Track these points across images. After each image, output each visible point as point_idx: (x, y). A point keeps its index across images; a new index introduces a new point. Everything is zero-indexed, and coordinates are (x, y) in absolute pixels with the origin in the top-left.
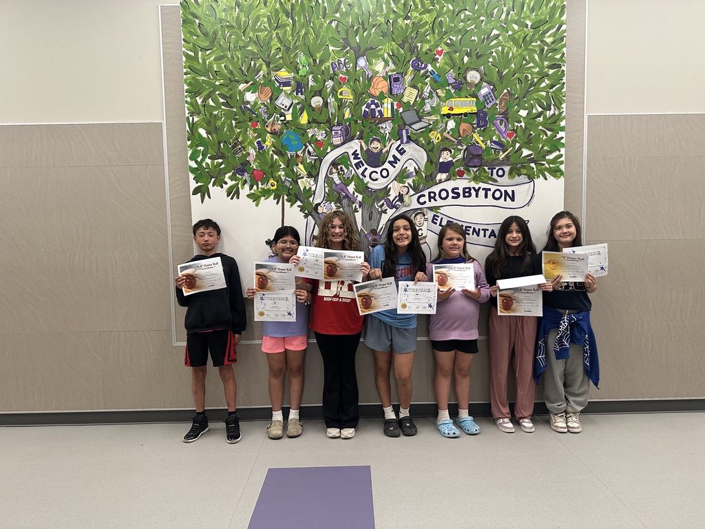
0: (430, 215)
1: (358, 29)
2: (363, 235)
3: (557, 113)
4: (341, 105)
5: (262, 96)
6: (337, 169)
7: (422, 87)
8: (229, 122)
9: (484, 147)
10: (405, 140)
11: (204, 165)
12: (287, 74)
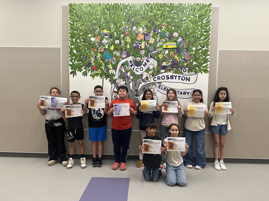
1: (133, 16)
2: (132, 92)
3: (207, 49)
4: (126, 43)
5: (97, 39)
6: (124, 67)
7: (156, 38)
8: (84, 48)
9: (179, 61)
10: (149, 57)
11: (75, 63)
12: (106, 31)
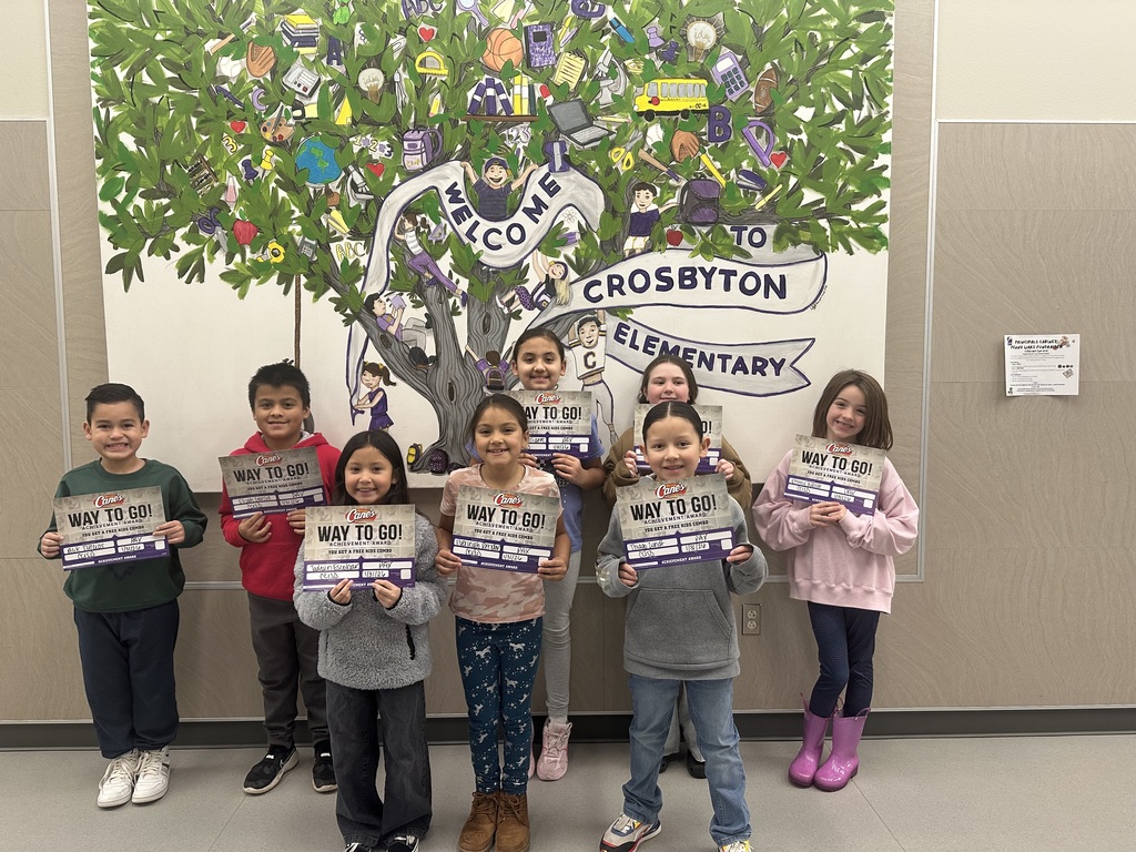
0: (611, 323)
2: (470, 364)
3: (874, 116)
4: (422, 87)
5: (255, 66)
6: (415, 223)
7: (593, 54)
8: (184, 119)
9: (723, 182)
10: (558, 163)
11: (130, 209)
12: (307, 19)
